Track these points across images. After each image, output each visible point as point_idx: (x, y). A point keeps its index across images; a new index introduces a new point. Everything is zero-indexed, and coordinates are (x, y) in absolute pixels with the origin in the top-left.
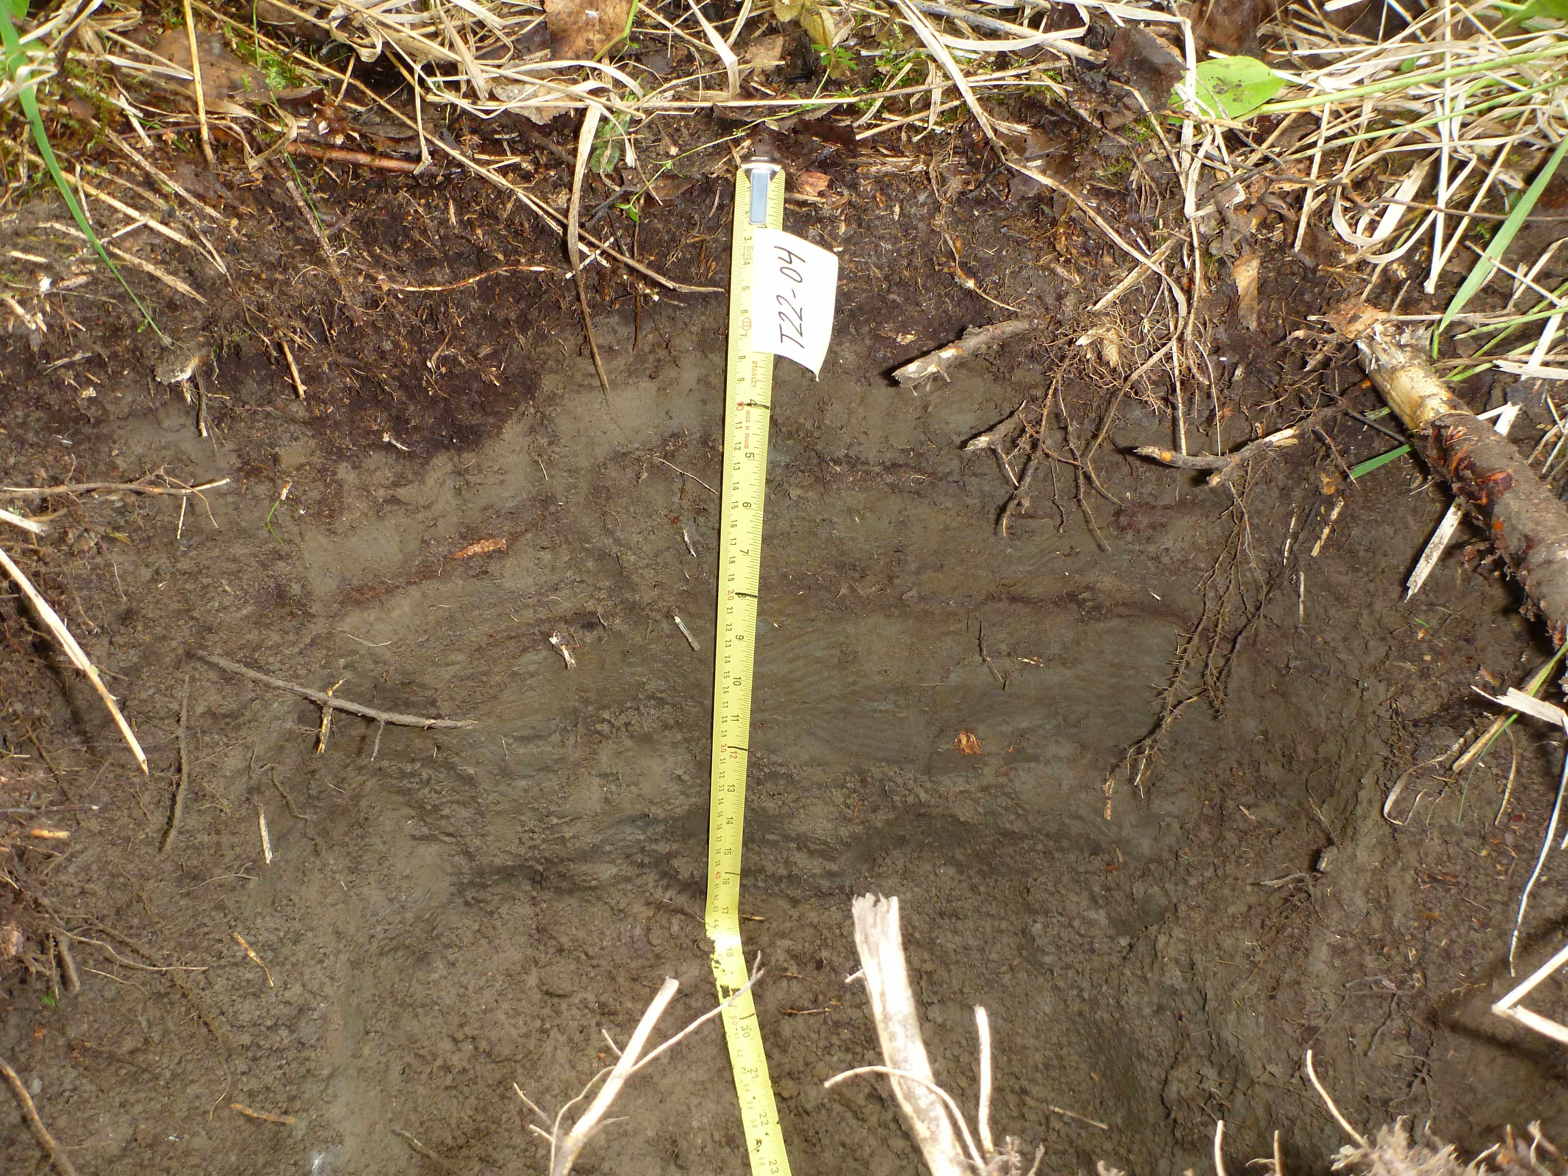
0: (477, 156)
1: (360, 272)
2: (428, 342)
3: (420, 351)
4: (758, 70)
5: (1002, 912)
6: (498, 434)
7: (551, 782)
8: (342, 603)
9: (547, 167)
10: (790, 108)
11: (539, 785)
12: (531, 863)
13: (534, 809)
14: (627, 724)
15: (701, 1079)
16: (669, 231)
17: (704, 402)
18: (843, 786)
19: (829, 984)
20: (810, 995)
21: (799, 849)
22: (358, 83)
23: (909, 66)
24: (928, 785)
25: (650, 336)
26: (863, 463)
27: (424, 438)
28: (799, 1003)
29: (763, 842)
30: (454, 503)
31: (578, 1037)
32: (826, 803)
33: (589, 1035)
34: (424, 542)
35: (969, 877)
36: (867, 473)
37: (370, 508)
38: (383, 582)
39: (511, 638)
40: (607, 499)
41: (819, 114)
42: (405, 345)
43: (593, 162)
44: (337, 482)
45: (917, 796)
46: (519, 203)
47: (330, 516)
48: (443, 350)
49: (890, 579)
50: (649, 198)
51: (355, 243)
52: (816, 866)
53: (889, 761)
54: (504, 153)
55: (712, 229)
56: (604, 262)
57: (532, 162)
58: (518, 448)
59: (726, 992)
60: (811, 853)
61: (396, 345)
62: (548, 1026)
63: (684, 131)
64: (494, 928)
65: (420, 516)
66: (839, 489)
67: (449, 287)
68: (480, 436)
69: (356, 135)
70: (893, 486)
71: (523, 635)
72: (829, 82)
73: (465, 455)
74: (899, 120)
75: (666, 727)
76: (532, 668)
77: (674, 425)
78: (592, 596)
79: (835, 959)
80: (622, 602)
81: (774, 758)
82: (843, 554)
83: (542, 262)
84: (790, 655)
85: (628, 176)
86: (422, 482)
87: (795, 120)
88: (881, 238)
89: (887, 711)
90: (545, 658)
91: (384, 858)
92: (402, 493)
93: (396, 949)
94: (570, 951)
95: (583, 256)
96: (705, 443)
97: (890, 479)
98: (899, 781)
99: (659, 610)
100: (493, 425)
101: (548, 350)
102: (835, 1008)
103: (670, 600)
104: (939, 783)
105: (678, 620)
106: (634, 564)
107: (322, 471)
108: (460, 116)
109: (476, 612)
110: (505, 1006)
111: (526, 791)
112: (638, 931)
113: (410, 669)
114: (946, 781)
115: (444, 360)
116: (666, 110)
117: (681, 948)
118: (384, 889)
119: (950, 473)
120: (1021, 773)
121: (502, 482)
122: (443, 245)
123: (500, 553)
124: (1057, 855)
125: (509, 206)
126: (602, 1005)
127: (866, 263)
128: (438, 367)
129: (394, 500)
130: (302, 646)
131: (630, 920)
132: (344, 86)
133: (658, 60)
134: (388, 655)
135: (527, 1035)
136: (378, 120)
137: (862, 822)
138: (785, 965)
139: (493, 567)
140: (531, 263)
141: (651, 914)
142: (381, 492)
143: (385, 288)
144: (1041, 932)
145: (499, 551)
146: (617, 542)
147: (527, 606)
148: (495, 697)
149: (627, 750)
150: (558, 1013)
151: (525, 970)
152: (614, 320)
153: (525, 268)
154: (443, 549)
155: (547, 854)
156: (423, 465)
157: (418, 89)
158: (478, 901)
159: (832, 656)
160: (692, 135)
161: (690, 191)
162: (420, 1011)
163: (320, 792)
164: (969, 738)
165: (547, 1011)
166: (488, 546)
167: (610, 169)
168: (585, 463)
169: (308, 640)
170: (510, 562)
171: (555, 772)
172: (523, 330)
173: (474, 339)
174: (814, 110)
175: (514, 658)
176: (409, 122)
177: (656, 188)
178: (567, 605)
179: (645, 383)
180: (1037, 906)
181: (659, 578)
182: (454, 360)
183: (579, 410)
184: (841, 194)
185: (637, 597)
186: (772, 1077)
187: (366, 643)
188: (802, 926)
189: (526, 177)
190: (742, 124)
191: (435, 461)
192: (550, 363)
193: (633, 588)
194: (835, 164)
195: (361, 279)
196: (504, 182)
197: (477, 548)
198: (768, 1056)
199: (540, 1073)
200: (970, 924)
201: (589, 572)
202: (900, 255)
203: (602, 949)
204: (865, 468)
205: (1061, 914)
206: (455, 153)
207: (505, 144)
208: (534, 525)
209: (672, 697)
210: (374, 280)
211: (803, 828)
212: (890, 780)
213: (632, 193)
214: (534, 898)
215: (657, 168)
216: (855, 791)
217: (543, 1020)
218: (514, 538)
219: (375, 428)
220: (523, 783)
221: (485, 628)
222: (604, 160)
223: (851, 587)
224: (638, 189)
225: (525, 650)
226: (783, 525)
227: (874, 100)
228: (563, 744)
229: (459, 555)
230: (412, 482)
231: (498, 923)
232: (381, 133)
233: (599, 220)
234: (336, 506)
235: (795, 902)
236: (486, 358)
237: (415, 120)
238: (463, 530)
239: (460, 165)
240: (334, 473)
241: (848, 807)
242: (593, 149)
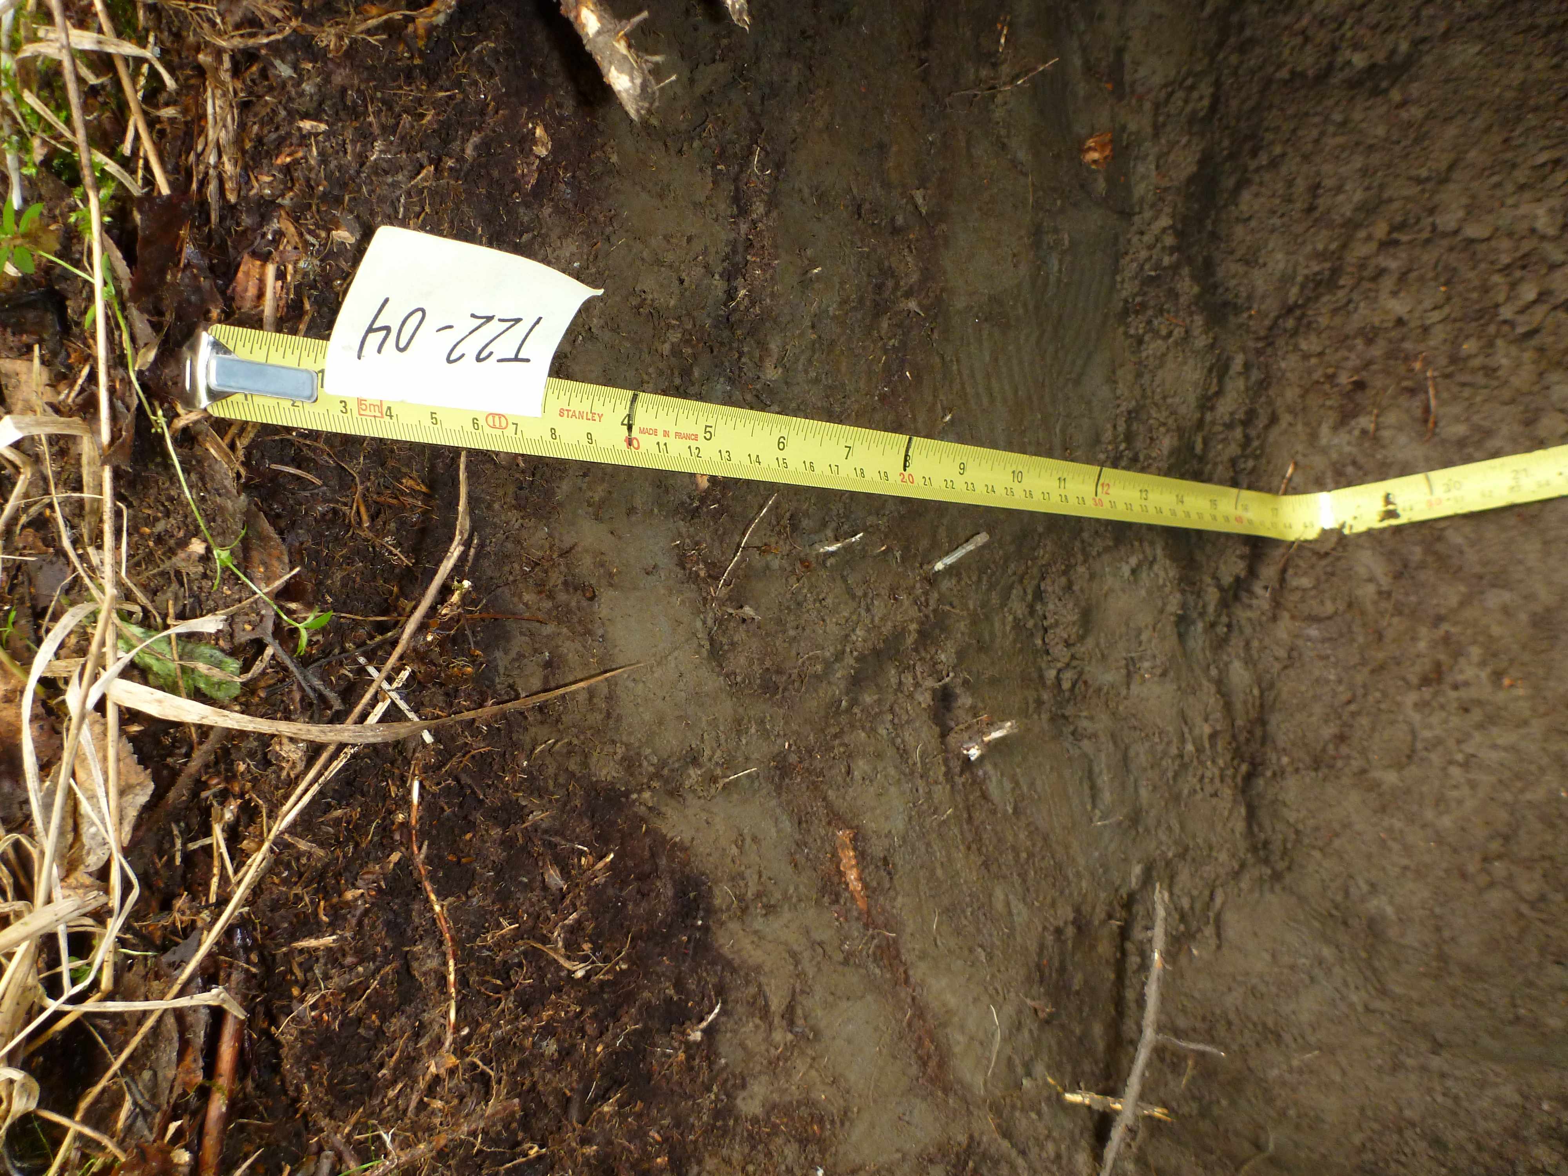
0: (213, 899)
1: (422, 1106)
2: (542, 978)
3: (559, 990)
4: (49, 395)
5: (1317, 119)
6: (684, 849)
7: (1140, 753)
8: (946, 1091)
9: (231, 776)
10: (112, 328)
11: (1145, 770)
12: (1239, 779)
13: (1175, 777)
14: (1068, 644)
15: (1538, 546)
16: (349, 560)
17: (631, 511)
18: (1140, 341)
19: (1387, 372)
20: (1403, 400)
21: (1212, 409)
22: (84, 1105)
23: (30, 98)
24: (1148, 214)
25: (526, 597)
26: (734, 251)
27: (694, 970)
28: (1418, 413)
29: (1202, 459)
30: (787, 915)
31: (1477, 715)
32: (1161, 366)
33: (1472, 701)
34: (846, 962)
35: (1258, 170)
36: (749, 245)
37: (803, 1053)
38: (910, 1025)
39: (970, 819)
40: (779, 672)
41: (122, 268)
42: (546, 1014)
43: (220, 695)
44: (768, 1114)
45: (1164, 230)
46: (297, 828)
47: (821, 1121)
48: (556, 951)
49: (896, 231)
50: (286, 594)
51: (371, 1115)
52: (1235, 387)
53: (1116, 271)
54: (208, 850)
55: (345, 482)
56: (405, 674)
57: (223, 803)
58: (704, 816)
59: (1392, 514)
60: (1219, 393)
61: (548, 1031)
62: (1460, 757)
63: (160, 527)
64: (1317, 829)
65: (811, 972)
66: (773, 295)
67: (448, 944)
68: (688, 878)
69: (173, 1127)
70: (772, 204)
71: (967, 799)
72: (65, 253)
73: (717, 902)
74: (136, 122)
75: (1069, 587)
76: (1008, 785)
77: (666, 562)
78: (911, 696)
79: (1350, 364)
80: (916, 650)
81: (1108, 435)
82: (861, 300)
83: (403, 781)
84: (985, 401)
85: (245, 633)
86: (758, 969)
87: (134, 312)
88: (362, 159)
89: (1061, 262)
90: (995, 766)
91: (1253, 990)
92: (777, 1004)
93: (1374, 970)
94: (1345, 724)
95: (392, 715)
96: (694, 513)
97: (759, 208)
98: (1144, 254)
99: (926, 593)
100: (671, 858)
101: (551, 770)
102: (1427, 363)
103: (914, 576)
104: (1142, 200)
105: (939, 566)
106: (868, 631)
107: (753, 1140)
108: (136, 933)
109: (939, 872)
110: (1429, 814)
111: (1155, 788)
112: (1313, 632)
113: (1023, 972)
114: (1140, 190)
115: (572, 949)
116: (118, 563)
117: (1333, 574)
118: (1297, 992)
119: (750, 107)
120: (1138, 76)
121: (754, 839)
122: (374, 957)
123: (858, 839)
124: (1248, 33)
125: (303, 845)
126: (1425, 681)
127: (409, 194)
128: (585, 959)
129: (789, 1014)
130: (1014, 1153)
131: (1300, 642)
132: (87, 1131)
133: (41, 579)
134: (1009, 1009)
135: (1473, 785)
136: (147, 1075)
137: (1191, 314)
138: (1356, 433)
139: (877, 849)
140: (405, 800)
141: (1286, 615)
142: (778, 1036)
143: (452, 1060)
144: (1365, 54)
145: (854, 839)
146: (839, 656)
147: (929, 793)
148: (1046, 838)
149: (1098, 645)
150: (1438, 742)
151: (1375, 786)
152: (502, 659)
153: (415, 814)
154: (855, 929)
155: (1228, 757)
156: (734, 971)
157: (90, 1006)
158: (1285, 852)
159: (990, 335)
160: (167, 514)
161: (274, 520)
162: (1446, 934)
163: (1194, 1098)
164: (1090, 149)
165: (1435, 758)
166: (848, 857)
167: (234, 665)
168: (726, 708)
169: (1005, 1144)
170: (869, 823)
171: (1127, 748)
172: (521, 814)
173: (534, 896)
174: (116, 279)
175: (994, 812)
176: (150, 1022)
177: (268, 580)
178: (925, 733)
179: (603, 608)
180: (1324, 62)
181: (884, 592)
182: (574, 931)
183: (647, 717)
184: (279, 234)
185: (913, 627)
186: (1529, 450)
187: (996, 1047)
188: (1304, 409)
189: (249, 813)
190: (141, 417)
191: (726, 951)
192: (573, 766)
193: (899, 634)
194: (222, 248)
195: (438, 1104)
196: (258, 857)
197: (852, 875)
198: (1495, 454)
199: (1533, 768)
200: (1327, 168)
201: (879, 702)
202: (394, 130)
203: (1340, 681)
204: (741, 249)
205: (1341, 25)
206: (209, 940)
207: (193, 846)
208: (815, 786)
209: (1032, 578)
210: (437, 1079)
211: (1192, 399)
212: (1142, 268)
213: (278, 622)
214: (1274, 774)
215: (230, 578)
216: (1149, 322)
217: (1451, 762)
218: (835, 818)
219: (682, 1056)
220: (1144, 793)
221: (959, 856)
222: (217, 674)
223: (908, 295)
224: (269, 611)
225: (985, 796)
226: (814, 396)
227: (93, 166)
228: (1094, 736)
229: (861, 904)
230: (760, 986)
231: (1311, 822)
232: (171, 1073)
233: (328, 683)
234: (804, 1112)
235: (1274, 419)
236: (565, 873)
237: (145, 1014)
238: (826, 900)
239: (229, 932)
240: (755, 1120)
241: (1170, 334)
242: (198, 695)
